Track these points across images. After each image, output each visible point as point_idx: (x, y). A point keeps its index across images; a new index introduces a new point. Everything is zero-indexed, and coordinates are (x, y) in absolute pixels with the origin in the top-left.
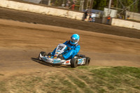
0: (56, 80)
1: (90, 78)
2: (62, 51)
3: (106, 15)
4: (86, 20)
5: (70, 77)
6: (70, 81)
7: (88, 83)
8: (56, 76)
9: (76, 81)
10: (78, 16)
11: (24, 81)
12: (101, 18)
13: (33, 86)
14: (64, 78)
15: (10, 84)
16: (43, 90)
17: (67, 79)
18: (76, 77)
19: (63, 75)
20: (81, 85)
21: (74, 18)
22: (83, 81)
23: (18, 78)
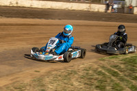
0: (90, 72)
1: (122, 66)
2: (54, 45)
3: (128, 4)
4: (109, 11)
5: (103, 67)
6: (103, 71)
7: (121, 71)
8: (90, 68)
9: (109, 71)
10: (100, 8)
11: (60, 76)
12: (123, 8)
13: (69, 79)
14: (97, 69)
15: (47, 79)
16: (80, 82)
17: (100, 69)
18: (109, 67)
19: (96, 66)
20: (115, 74)
21: (96, 10)
22: (116, 70)
23: (53, 73)
